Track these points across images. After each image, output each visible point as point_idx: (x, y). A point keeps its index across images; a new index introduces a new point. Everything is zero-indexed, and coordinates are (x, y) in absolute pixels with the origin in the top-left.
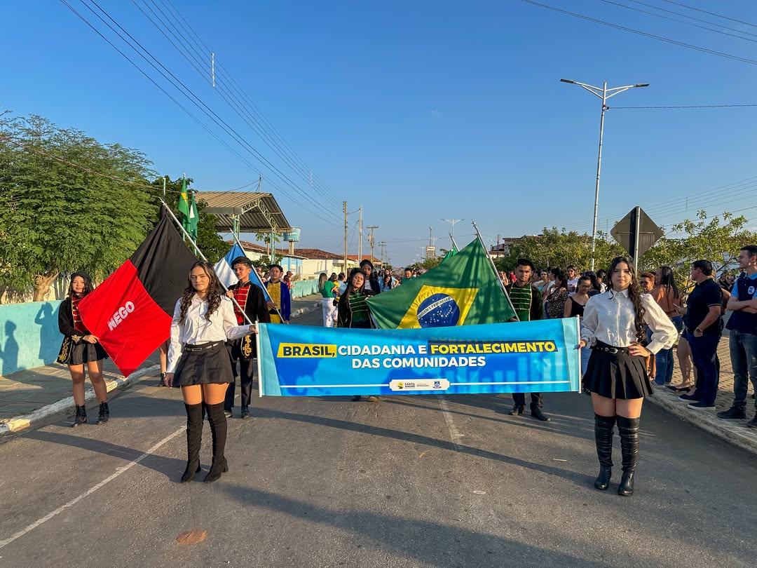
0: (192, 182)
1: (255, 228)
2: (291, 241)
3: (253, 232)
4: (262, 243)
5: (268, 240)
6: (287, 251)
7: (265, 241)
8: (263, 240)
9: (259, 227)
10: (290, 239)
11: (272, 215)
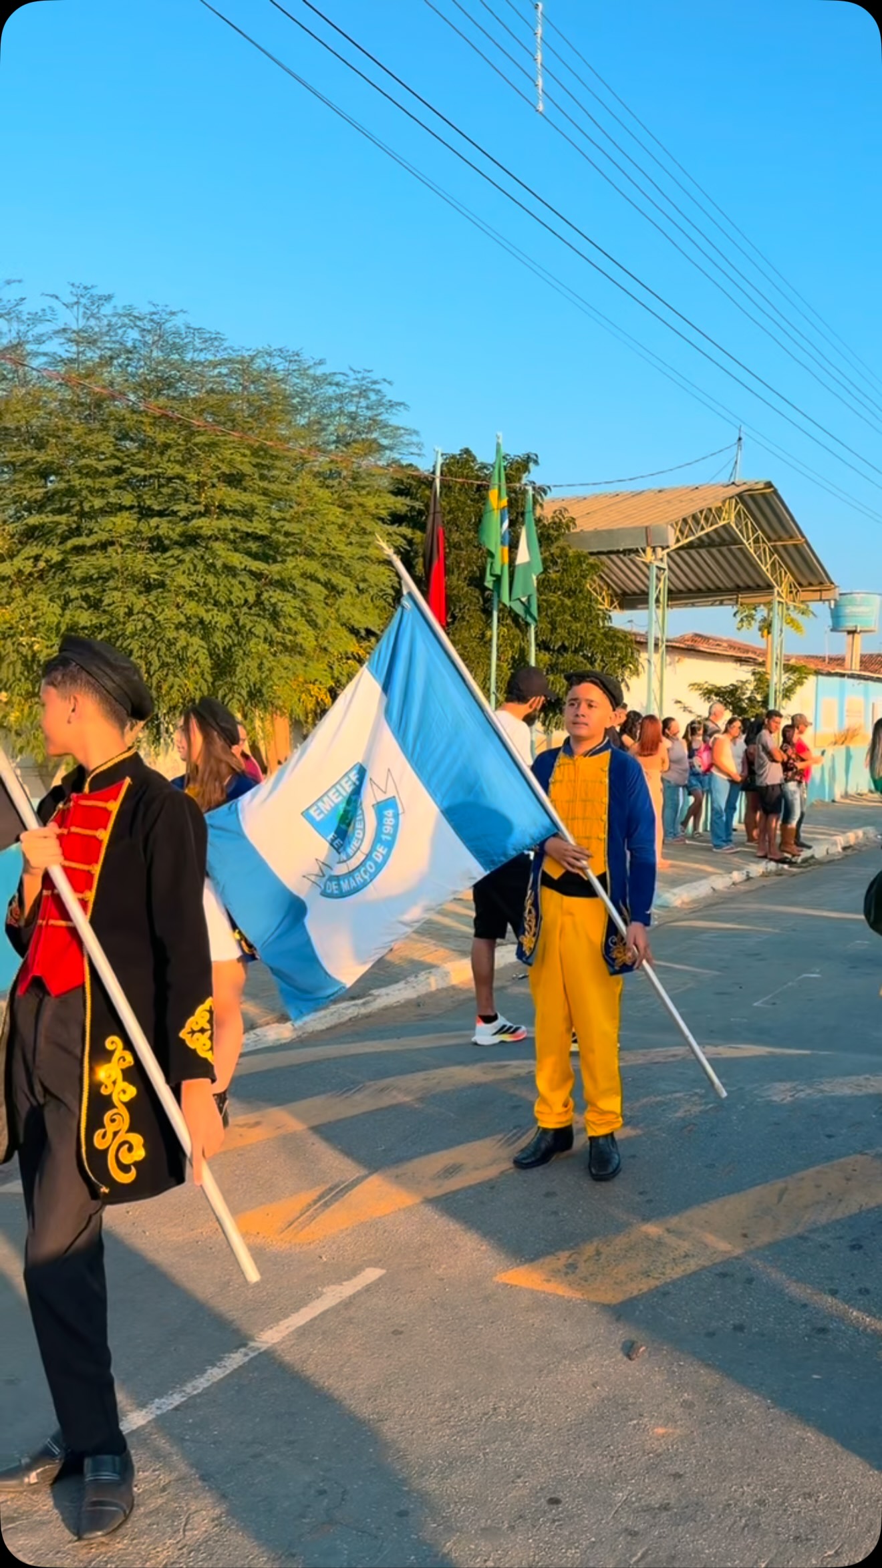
0: (536, 462)
1: (728, 591)
2: (852, 632)
3: (721, 603)
4: (750, 636)
5: (767, 626)
6: (839, 661)
7: (760, 629)
8: (755, 625)
9: (738, 589)
10: (850, 625)
11: (775, 550)
